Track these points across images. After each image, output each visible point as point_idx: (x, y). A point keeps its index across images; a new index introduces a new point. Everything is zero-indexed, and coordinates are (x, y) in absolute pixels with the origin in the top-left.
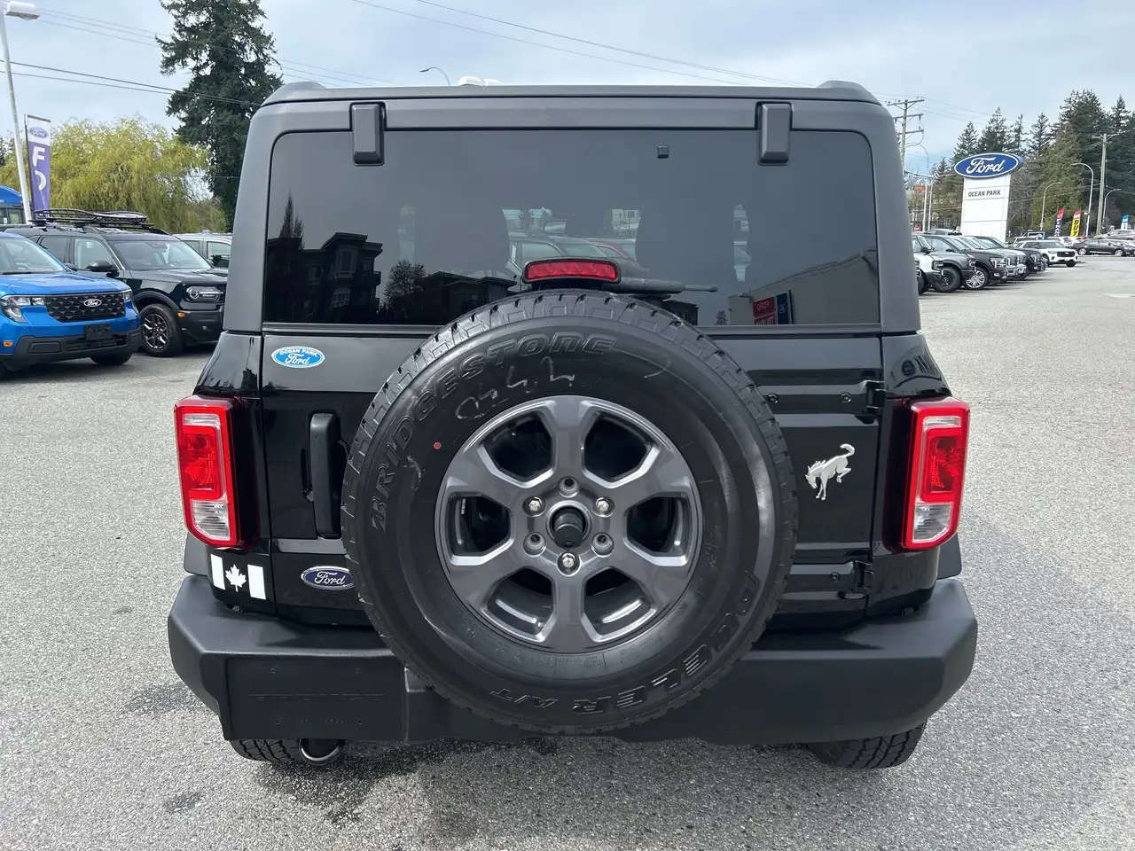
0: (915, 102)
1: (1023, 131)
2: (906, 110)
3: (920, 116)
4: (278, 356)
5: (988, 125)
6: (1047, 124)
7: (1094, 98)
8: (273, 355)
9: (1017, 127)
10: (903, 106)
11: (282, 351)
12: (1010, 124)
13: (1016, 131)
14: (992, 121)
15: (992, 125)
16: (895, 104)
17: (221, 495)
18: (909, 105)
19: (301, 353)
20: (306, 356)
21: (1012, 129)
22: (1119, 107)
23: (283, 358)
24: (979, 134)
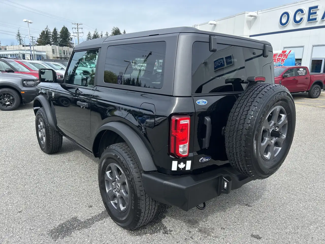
0: (80, 24)
1: (103, 36)
2: (78, 26)
3: (82, 28)
4: (198, 102)
5: (94, 33)
6: (108, 34)
7: (119, 29)
8: (197, 102)
9: (101, 34)
10: (77, 25)
11: (198, 101)
12: (99, 34)
13: (101, 35)
14: (95, 32)
15: (95, 33)
16: (74, 24)
17: (187, 143)
18: (78, 25)
19: (202, 101)
20: (204, 102)
21: (100, 35)
22: (124, 32)
23: (199, 103)
24: (92, 35)
